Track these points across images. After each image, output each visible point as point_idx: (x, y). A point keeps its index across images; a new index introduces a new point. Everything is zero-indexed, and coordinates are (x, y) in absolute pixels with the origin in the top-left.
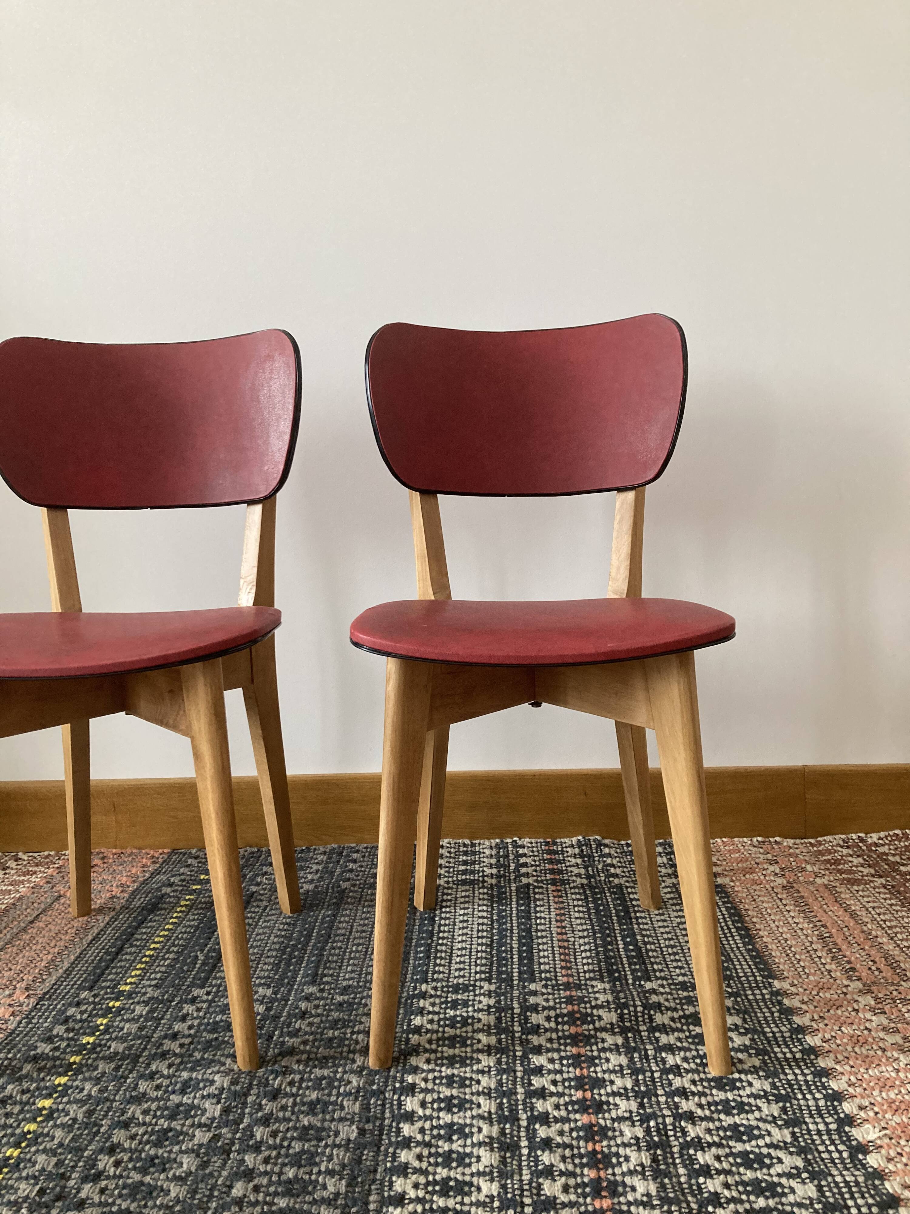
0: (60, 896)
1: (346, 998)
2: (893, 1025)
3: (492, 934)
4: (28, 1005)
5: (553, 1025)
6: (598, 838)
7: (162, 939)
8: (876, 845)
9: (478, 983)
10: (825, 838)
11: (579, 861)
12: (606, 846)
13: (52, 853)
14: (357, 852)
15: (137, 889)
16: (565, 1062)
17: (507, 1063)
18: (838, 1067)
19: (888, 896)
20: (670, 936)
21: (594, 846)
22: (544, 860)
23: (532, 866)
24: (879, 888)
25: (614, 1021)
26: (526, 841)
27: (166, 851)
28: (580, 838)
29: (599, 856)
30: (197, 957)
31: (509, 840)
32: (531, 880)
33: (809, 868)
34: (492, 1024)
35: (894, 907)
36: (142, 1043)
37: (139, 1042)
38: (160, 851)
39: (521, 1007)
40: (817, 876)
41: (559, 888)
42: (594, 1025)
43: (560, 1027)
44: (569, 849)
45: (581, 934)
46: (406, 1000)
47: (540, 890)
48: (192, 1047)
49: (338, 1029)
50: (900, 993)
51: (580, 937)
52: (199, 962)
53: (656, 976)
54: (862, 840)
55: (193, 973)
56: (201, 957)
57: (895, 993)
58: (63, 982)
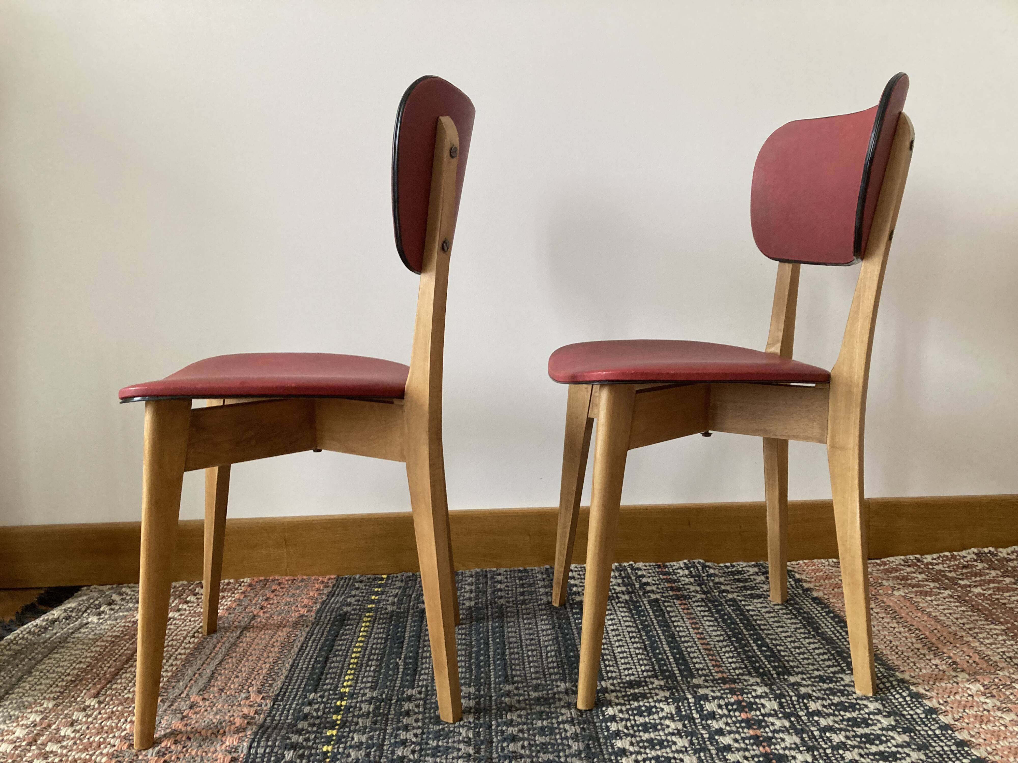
0: (255, 616)
1: (540, 694)
2: (1004, 705)
3: (643, 640)
4: (266, 705)
5: (726, 712)
6: (702, 561)
7: (359, 650)
8: (932, 564)
9: (648, 680)
10: (888, 559)
11: (692, 580)
12: (710, 567)
13: (232, 581)
14: (500, 574)
15: (320, 609)
16: (747, 742)
17: (699, 743)
18: (973, 740)
19: (957, 604)
20: (793, 639)
21: (700, 568)
22: (662, 580)
23: (654, 584)
24: (947, 598)
25: (776, 708)
26: (640, 565)
27: (332, 577)
28: (686, 561)
29: (707, 576)
30: (398, 663)
31: (626, 564)
32: (658, 596)
33: (885, 583)
34: (674, 713)
35: (966, 613)
36: (379, 735)
37: (377, 733)
38: (328, 577)
39: (694, 697)
40: (893, 590)
41: (684, 602)
42: (760, 711)
43: (731, 713)
44: (679, 571)
45: (717, 638)
47: (669, 604)
48: (425, 736)
49: (544, 719)
50: (1000, 680)
51: (718, 641)
52: (401, 667)
53: (794, 671)
54: (918, 560)
55: (400, 676)
56: (401, 663)
57: (996, 680)
58: (288, 686)
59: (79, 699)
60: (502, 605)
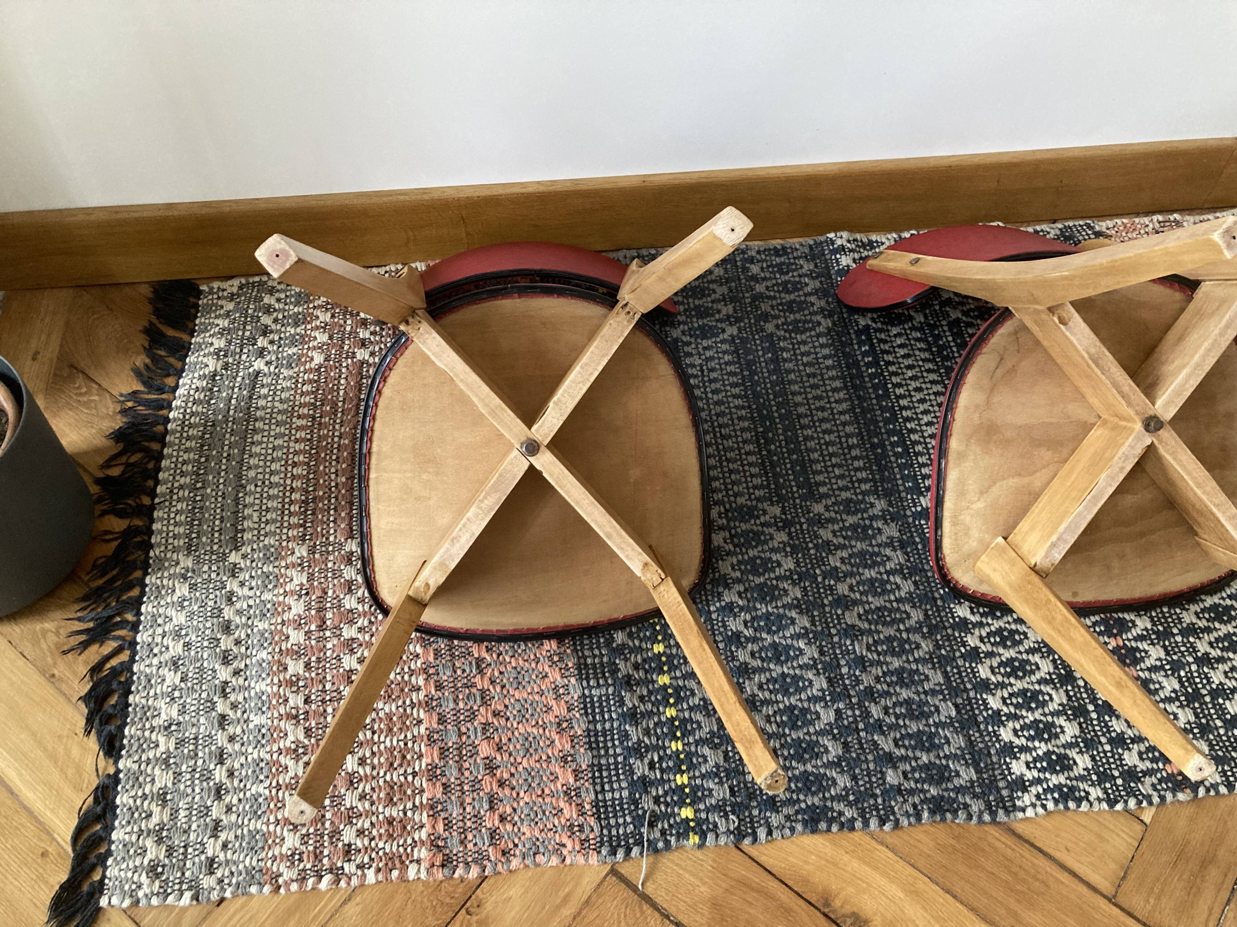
1: (855, 518)
14: (752, 260)
46: (914, 522)
49: (870, 566)
59: (332, 538)
60: (772, 335)
